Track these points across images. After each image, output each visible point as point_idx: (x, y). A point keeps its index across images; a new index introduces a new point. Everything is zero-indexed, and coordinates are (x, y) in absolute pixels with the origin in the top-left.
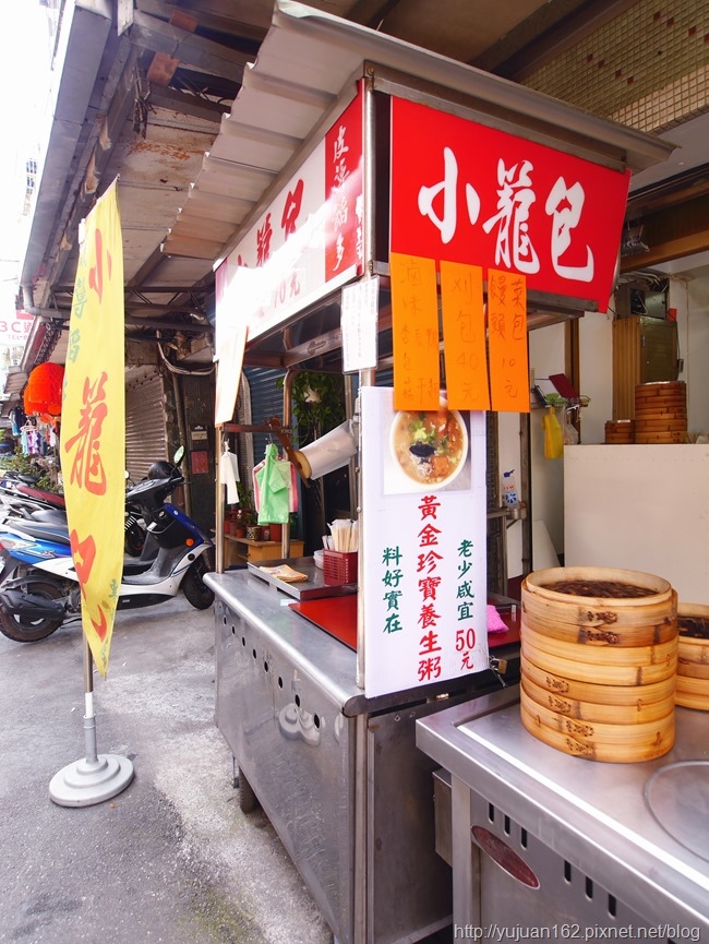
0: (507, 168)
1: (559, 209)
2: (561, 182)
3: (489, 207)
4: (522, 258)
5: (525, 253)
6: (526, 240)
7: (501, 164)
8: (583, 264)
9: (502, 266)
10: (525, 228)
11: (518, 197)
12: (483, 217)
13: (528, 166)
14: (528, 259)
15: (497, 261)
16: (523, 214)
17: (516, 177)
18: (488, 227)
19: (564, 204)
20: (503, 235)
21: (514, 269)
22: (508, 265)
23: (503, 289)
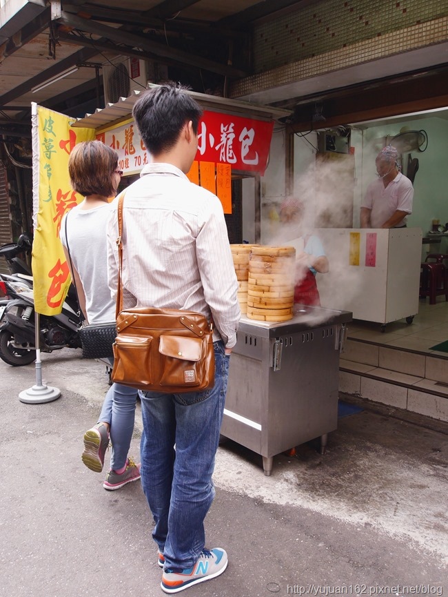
0: (224, 127)
1: (244, 139)
2: (245, 129)
3: (218, 141)
4: (230, 158)
5: (231, 156)
6: (231, 151)
7: (222, 125)
8: (254, 158)
9: (222, 161)
10: (231, 147)
11: (228, 136)
12: (216, 144)
13: (232, 125)
14: (232, 158)
15: (221, 160)
16: (230, 142)
17: (228, 129)
18: (217, 148)
19: (247, 137)
20: (223, 150)
21: (227, 162)
22: (225, 161)
23: (222, 170)
